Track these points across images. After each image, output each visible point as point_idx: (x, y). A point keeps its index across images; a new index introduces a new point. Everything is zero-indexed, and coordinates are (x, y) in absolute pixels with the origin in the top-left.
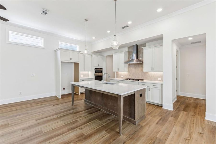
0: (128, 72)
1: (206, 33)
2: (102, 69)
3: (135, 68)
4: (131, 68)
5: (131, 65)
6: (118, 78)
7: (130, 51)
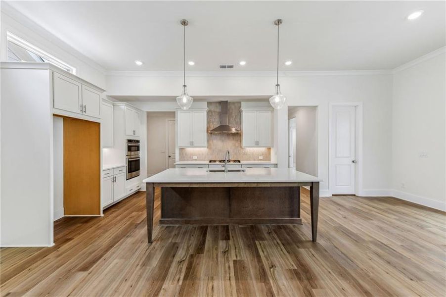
0: (208, 148)
1: (317, 106)
2: (138, 141)
3: (223, 141)
4: (215, 141)
5: (215, 136)
6: (184, 160)
7: (212, 110)
